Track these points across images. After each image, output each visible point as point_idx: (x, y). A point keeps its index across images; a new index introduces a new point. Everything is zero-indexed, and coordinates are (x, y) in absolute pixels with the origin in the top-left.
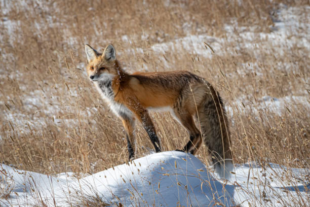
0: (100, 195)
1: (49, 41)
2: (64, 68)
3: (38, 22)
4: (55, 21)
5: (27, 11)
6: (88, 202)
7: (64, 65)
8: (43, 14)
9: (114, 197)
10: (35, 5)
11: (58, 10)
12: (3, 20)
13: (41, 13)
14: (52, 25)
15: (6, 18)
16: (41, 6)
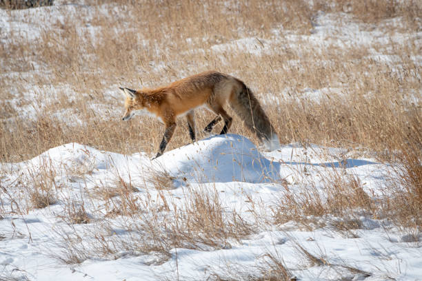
0: (168, 171)
1: (125, 43)
2: (138, 66)
3: (116, 26)
4: (130, 26)
5: (107, 18)
6: (158, 176)
7: (138, 63)
8: (120, 21)
9: (180, 172)
10: (113, 13)
11: (132, 17)
12: (87, 26)
13: (118, 20)
14: (128, 30)
15: (89, 24)
16: (118, 14)
